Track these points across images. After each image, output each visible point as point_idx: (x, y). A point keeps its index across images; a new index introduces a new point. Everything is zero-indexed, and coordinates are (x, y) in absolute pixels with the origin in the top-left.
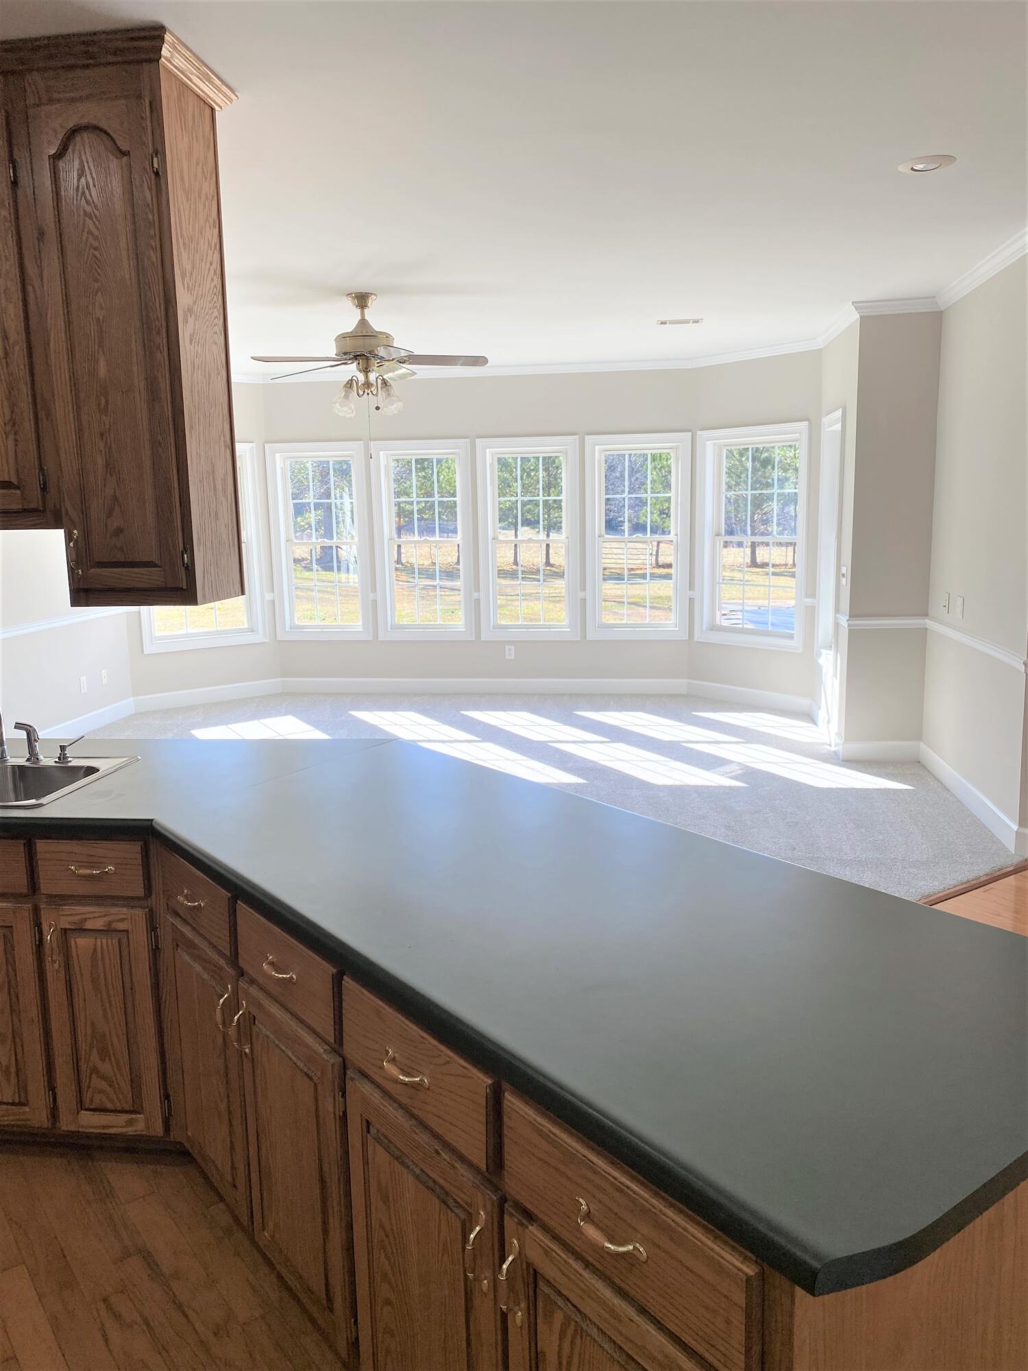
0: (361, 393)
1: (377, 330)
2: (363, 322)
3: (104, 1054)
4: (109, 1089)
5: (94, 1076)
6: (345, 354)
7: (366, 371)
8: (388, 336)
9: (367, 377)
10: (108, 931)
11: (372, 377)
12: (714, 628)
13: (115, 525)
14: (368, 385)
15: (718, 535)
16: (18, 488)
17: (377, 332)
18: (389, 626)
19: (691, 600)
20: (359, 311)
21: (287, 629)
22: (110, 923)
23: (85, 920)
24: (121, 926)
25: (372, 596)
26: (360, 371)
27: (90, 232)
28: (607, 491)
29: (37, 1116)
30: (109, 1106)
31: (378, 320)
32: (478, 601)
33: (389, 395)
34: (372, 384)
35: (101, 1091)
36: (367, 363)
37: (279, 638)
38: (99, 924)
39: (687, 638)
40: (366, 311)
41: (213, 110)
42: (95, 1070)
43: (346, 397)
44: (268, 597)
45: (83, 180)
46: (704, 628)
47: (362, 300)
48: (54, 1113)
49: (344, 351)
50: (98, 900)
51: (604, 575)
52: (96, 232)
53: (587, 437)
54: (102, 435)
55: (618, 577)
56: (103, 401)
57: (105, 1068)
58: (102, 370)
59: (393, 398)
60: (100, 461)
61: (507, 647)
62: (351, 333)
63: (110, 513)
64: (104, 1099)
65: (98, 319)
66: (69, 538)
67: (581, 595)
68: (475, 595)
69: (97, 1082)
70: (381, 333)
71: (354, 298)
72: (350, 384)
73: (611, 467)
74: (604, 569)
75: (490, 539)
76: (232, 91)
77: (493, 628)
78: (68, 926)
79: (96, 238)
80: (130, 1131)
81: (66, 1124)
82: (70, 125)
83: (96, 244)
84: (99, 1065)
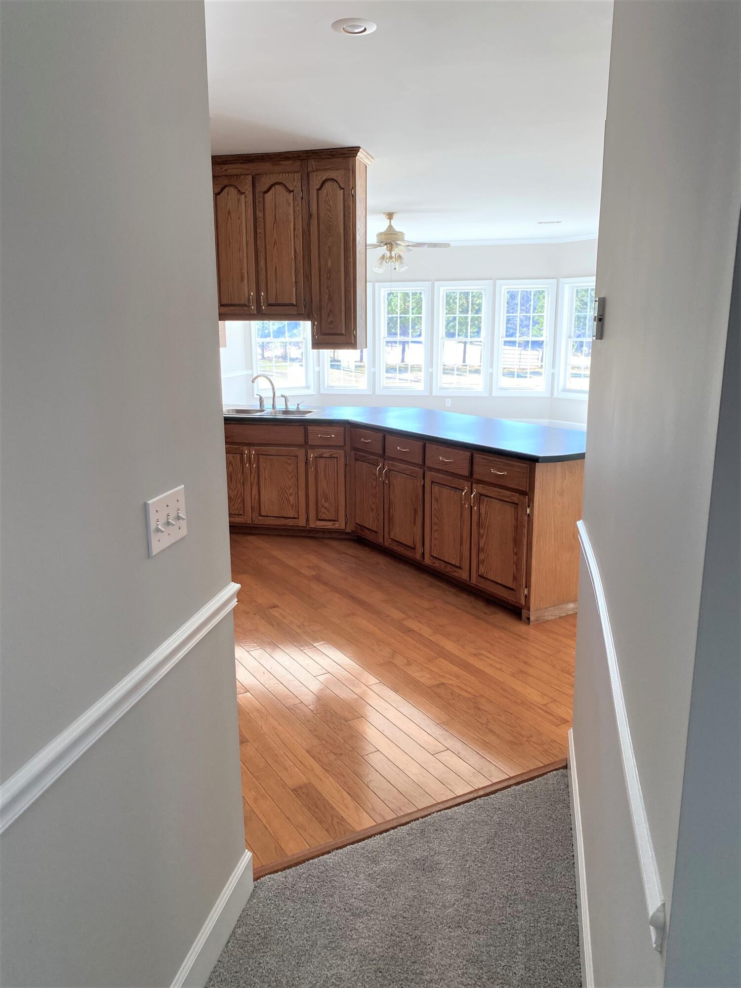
0: (388, 261)
1: (398, 231)
2: (390, 227)
3: (326, 500)
4: (327, 512)
5: (322, 508)
6: (382, 242)
7: (391, 251)
8: (402, 233)
9: (391, 253)
10: (331, 457)
11: (393, 254)
12: (565, 390)
13: (330, 320)
14: (391, 257)
15: (570, 337)
16: (296, 306)
17: (397, 232)
18: (381, 387)
19: (553, 374)
20: (389, 220)
21: (326, 387)
22: (331, 455)
23: (323, 453)
24: (335, 456)
25: (373, 370)
26: (388, 251)
27: (328, 215)
28: (508, 312)
29: (302, 522)
30: (327, 518)
31: (398, 226)
32: (432, 373)
33: (401, 263)
34: (393, 258)
35: (324, 513)
36: (392, 247)
37: (322, 392)
38: (327, 455)
39: (549, 396)
40: (392, 221)
41: (366, 166)
42: (323, 506)
43: (381, 263)
44: (317, 369)
45: (327, 198)
46: (559, 390)
47: (390, 216)
48: (307, 520)
49: (381, 241)
50: (328, 447)
51: (503, 372)
52: (331, 216)
53: (497, 281)
54: (328, 287)
55: (511, 374)
56: (329, 276)
57: (326, 505)
58: (329, 264)
59: (404, 264)
60: (326, 297)
61: (447, 400)
62: (385, 232)
63: (329, 315)
64: (325, 516)
65: (329, 246)
66: (313, 325)
67: (490, 370)
68: (430, 370)
69: (323, 510)
70: (400, 232)
71: (386, 215)
72: (383, 257)
73: (512, 296)
74: (504, 368)
75: (440, 337)
76: (373, 158)
77: (440, 389)
78: (317, 456)
79: (331, 218)
80: (333, 527)
81: (312, 525)
82: (324, 178)
83: (330, 220)
84: (325, 504)
